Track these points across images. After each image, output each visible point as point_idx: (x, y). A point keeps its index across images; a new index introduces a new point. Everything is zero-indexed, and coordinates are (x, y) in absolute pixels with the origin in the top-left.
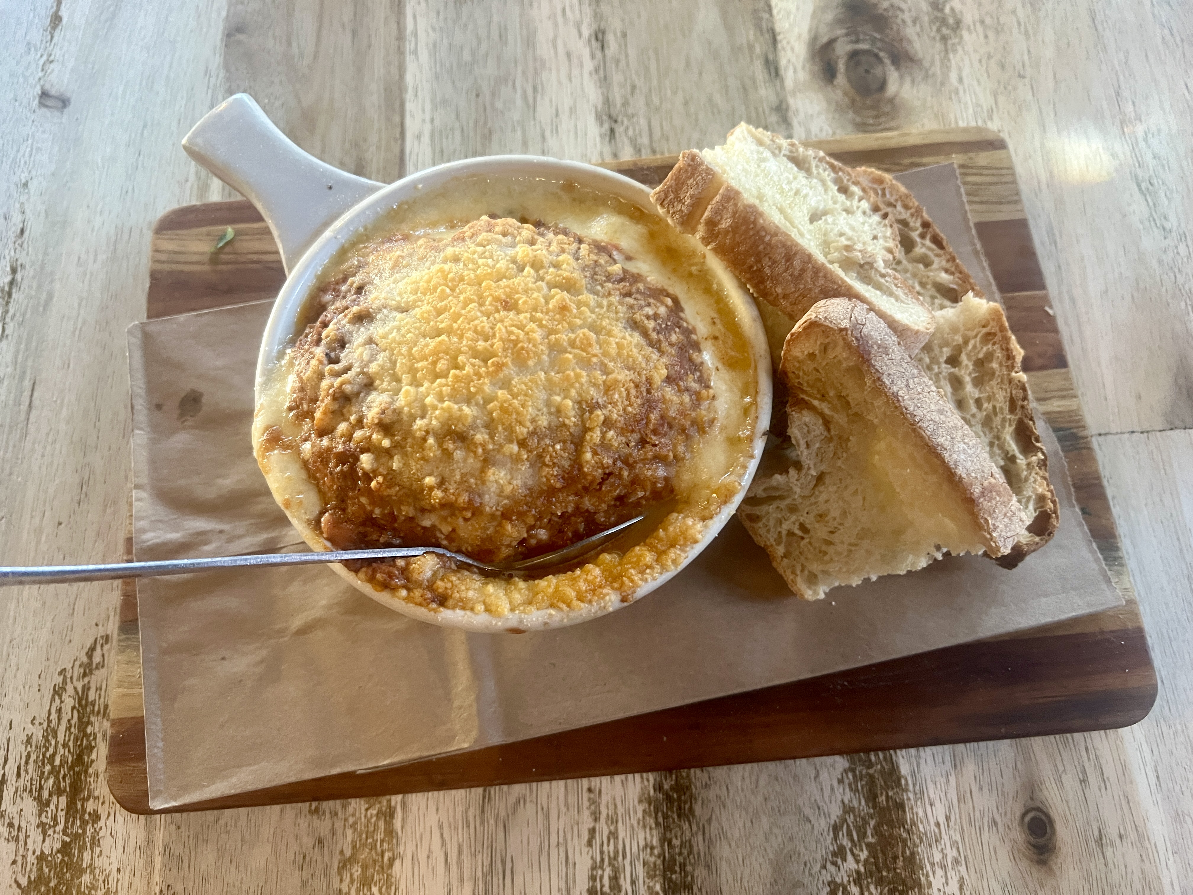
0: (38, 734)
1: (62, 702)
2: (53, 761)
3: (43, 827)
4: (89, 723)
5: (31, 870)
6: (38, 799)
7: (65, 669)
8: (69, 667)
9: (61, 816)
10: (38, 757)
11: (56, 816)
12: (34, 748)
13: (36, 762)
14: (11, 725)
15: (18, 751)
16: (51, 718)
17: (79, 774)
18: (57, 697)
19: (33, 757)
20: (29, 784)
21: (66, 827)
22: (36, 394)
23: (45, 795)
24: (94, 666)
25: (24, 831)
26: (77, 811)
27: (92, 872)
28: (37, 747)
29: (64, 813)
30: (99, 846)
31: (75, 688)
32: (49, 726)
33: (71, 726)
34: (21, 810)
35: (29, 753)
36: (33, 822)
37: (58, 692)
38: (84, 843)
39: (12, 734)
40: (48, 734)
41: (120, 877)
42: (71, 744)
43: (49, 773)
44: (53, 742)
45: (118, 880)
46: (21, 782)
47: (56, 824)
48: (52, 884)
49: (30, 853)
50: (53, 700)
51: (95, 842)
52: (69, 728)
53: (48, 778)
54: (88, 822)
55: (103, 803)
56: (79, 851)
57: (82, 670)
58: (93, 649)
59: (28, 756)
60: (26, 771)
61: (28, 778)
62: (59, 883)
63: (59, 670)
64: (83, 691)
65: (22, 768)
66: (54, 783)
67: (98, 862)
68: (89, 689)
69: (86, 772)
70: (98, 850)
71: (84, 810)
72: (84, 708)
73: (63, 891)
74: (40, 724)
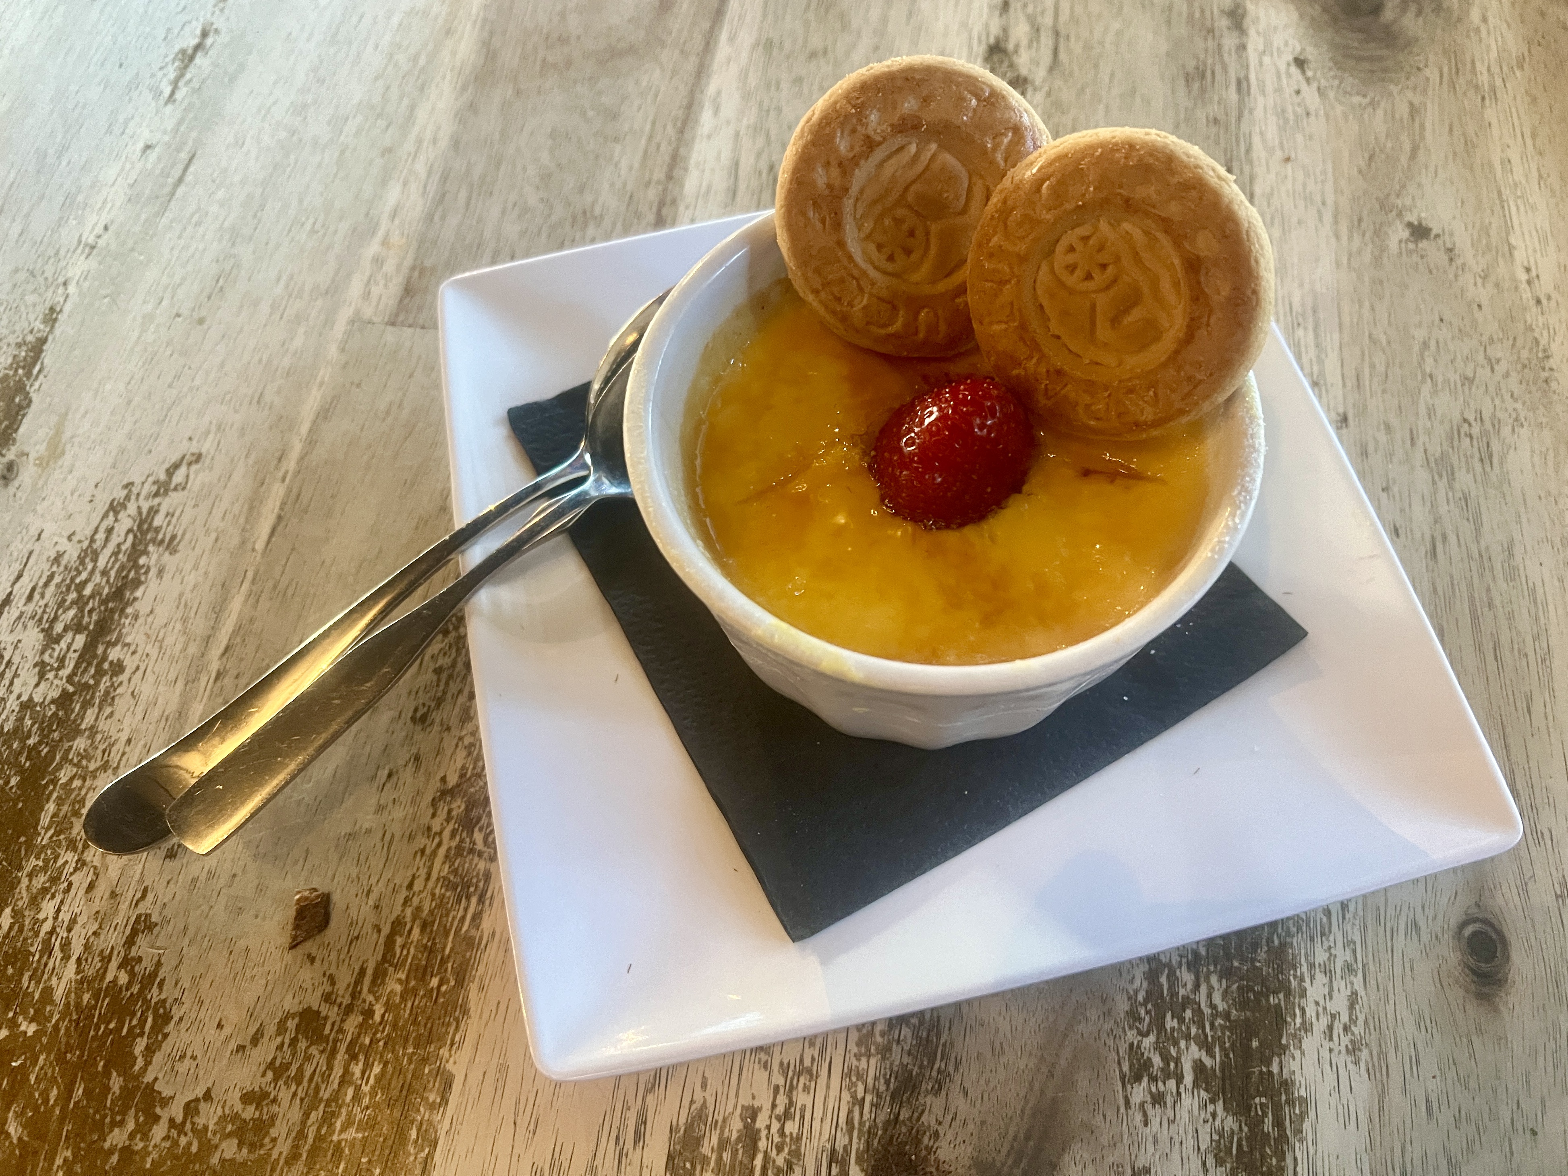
0: (72, 553)
1: (116, 520)
2: (83, 589)
3: (42, 669)
4: (145, 552)
5: (7, 719)
6: (47, 632)
7: (132, 484)
8: (138, 481)
9: (72, 659)
10: (64, 580)
11: (64, 657)
12: (62, 568)
13: (58, 586)
14: (39, 535)
15: (38, 569)
16: (97, 537)
17: (112, 611)
18: (111, 514)
19: (57, 579)
20: (40, 611)
21: (74, 673)
22: (192, 169)
23: (59, 628)
24: (172, 486)
25: (14, 668)
26: (95, 656)
27: (92, 737)
28: (66, 567)
29: (76, 655)
30: (111, 705)
31: (139, 508)
32: (90, 545)
33: (119, 552)
34: (19, 641)
35: (53, 574)
36: (30, 658)
37: (115, 508)
38: (93, 697)
39: (37, 547)
40: (86, 556)
41: (127, 749)
42: (113, 573)
43: (73, 603)
44: (90, 567)
45: (123, 754)
46: (31, 607)
47: (62, 666)
48: (31, 742)
49: (13, 697)
50: (105, 516)
51: (108, 698)
52: (116, 554)
53: (69, 608)
54: (106, 673)
55: (134, 653)
56: (82, 707)
57: (155, 488)
58: (176, 466)
59: (51, 577)
60: (42, 596)
61: (42, 603)
62: (40, 743)
63: (125, 482)
64: (149, 513)
65: (38, 590)
66: (76, 616)
67: (102, 725)
68: (157, 512)
69: (122, 611)
70: (108, 710)
71: (105, 658)
72: (144, 533)
73: (43, 754)
74: (80, 542)
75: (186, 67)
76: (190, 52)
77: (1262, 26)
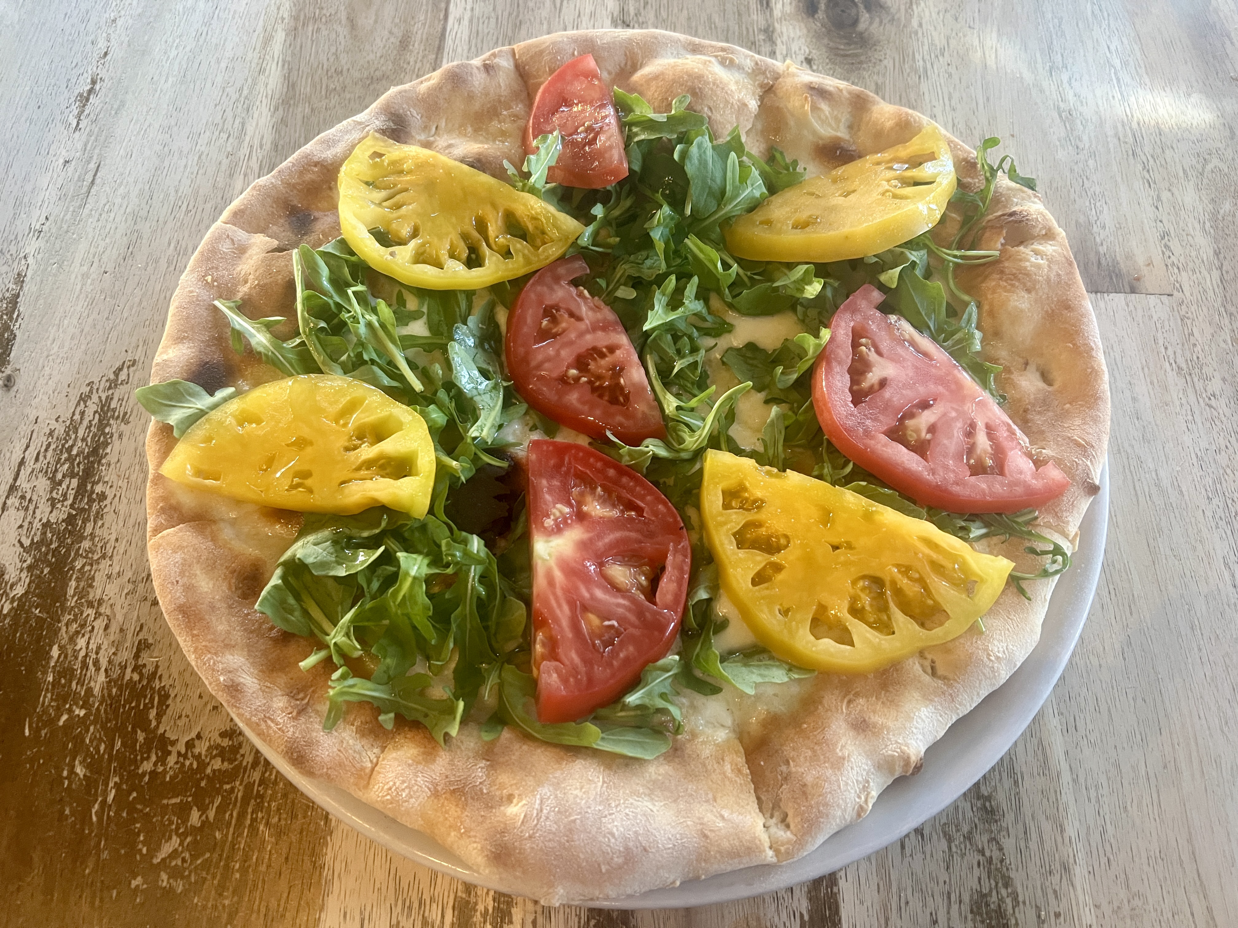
0: (60, 430)
1: (86, 406)
2: (71, 450)
3: (53, 502)
4: (108, 425)
5: (35, 534)
6: (52, 479)
7: (93, 382)
8: (96, 380)
9: (71, 494)
10: (57, 447)
11: (66, 493)
12: (55, 439)
13: (54, 450)
14: (36, 420)
15: (39, 441)
16: (74, 418)
17: (93, 463)
18: (82, 403)
19: (53, 446)
20: (45, 467)
21: (74, 503)
22: (99, 174)
23: (59, 476)
24: (119, 382)
25: (34, 503)
26: (86, 491)
27: (92, 539)
28: (57, 439)
29: (74, 492)
30: (102, 519)
31: (100, 397)
32: (71, 424)
33: (91, 426)
34: (35, 486)
35: (50, 443)
36: (44, 496)
37: (84, 399)
38: (89, 516)
39: (36, 427)
40: (70, 430)
41: (117, 545)
42: (89, 439)
43: (66, 460)
44: (73, 437)
45: (115, 548)
46: (38, 466)
47: (65, 499)
48: (53, 546)
49: (37, 520)
50: (78, 404)
51: (99, 515)
52: (89, 427)
53: (64, 464)
54: (95, 500)
55: (111, 487)
56: (83, 522)
57: (108, 384)
58: (120, 369)
59: (49, 445)
60: (45, 457)
61: (46, 462)
62: (59, 546)
63: (87, 382)
64: (106, 400)
65: (41, 455)
66: (69, 467)
67: (98, 532)
68: (112, 399)
69: (99, 462)
70: (100, 523)
71: (92, 492)
72: (106, 413)
73: (62, 553)
74: (64, 422)
75: (84, 106)
76: (85, 95)
77: (785, 38)
